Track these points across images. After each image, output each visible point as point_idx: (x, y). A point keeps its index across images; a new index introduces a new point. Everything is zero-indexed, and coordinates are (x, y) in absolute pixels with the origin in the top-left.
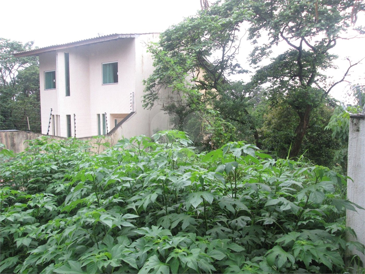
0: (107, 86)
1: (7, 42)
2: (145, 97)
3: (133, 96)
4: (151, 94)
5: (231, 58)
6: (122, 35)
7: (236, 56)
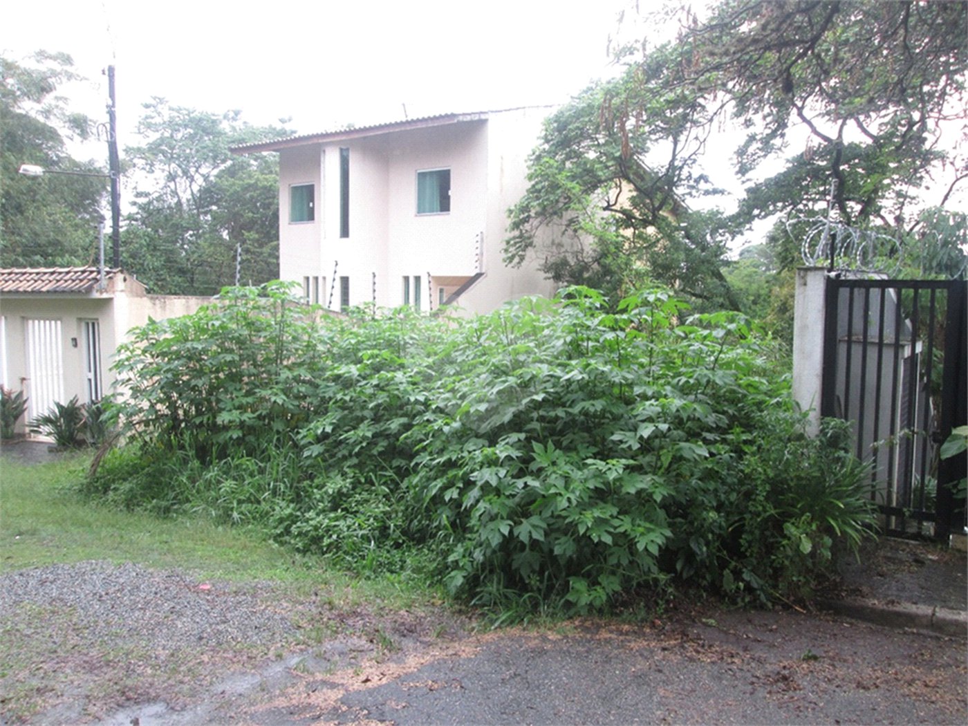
0: (426, 218)
1: (188, 115)
2: (508, 242)
3: (482, 239)
4: (521, 236)
5: (689, 162)
6: (464, 114)
7: (700, 159)
